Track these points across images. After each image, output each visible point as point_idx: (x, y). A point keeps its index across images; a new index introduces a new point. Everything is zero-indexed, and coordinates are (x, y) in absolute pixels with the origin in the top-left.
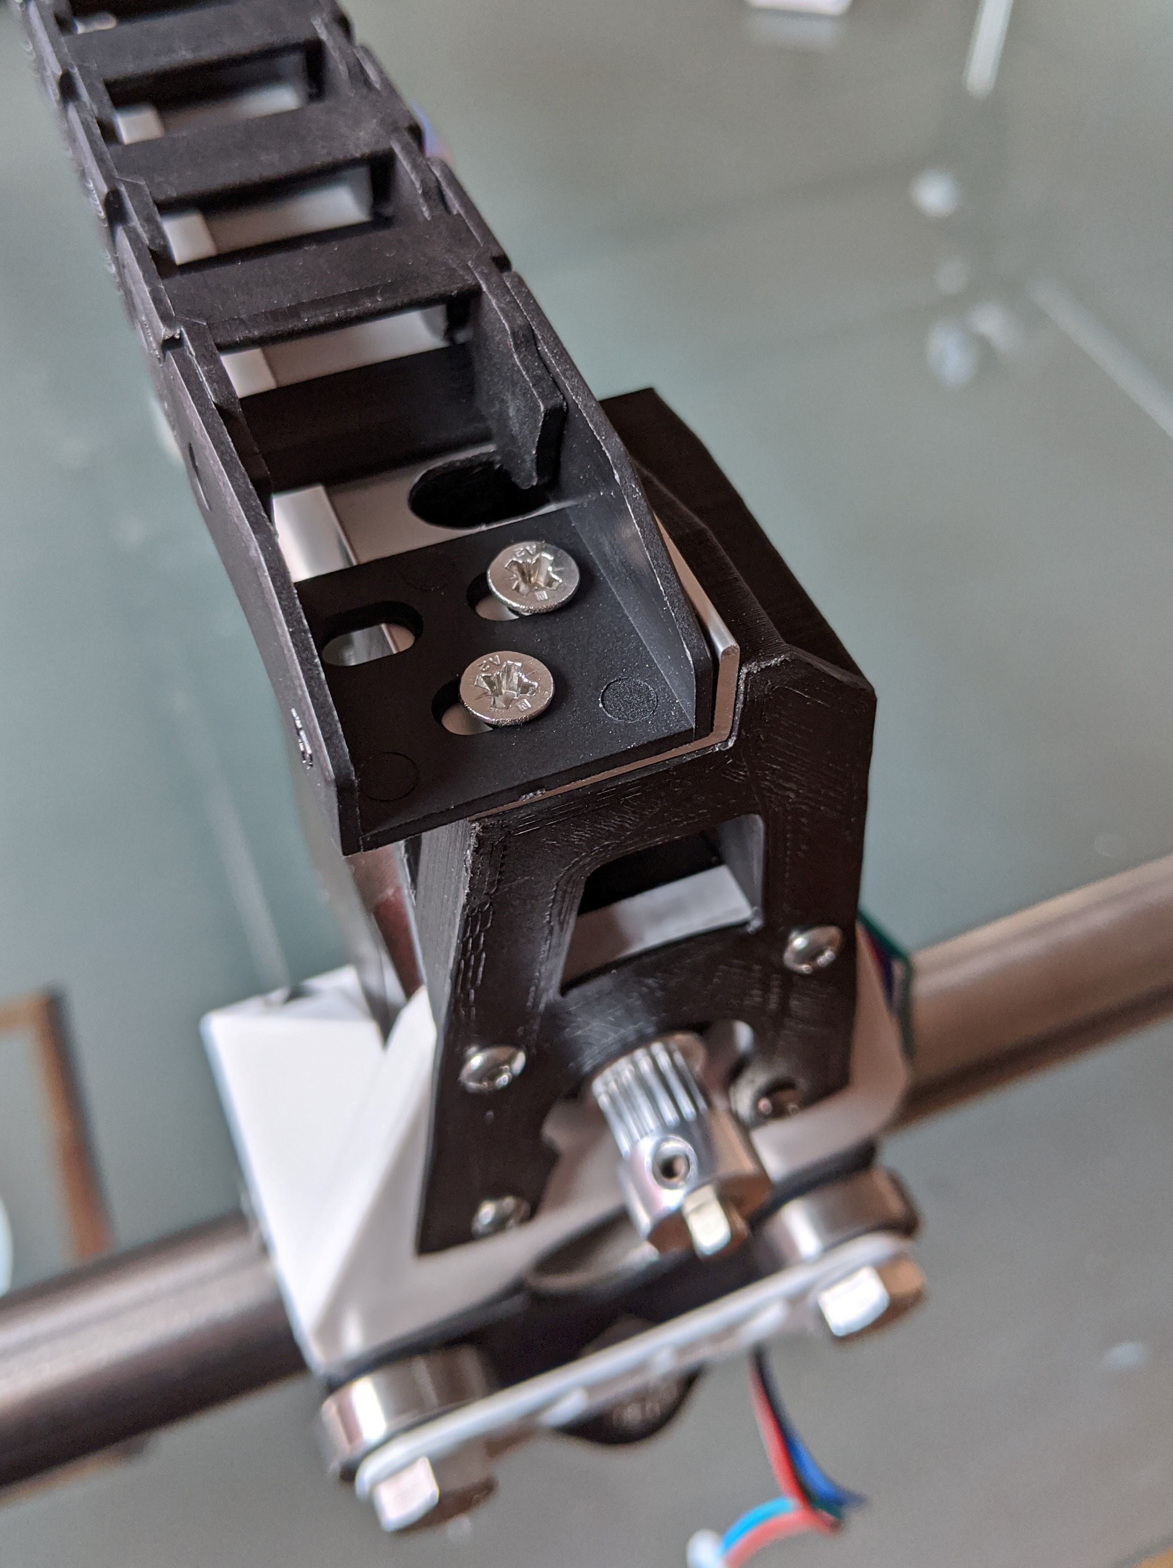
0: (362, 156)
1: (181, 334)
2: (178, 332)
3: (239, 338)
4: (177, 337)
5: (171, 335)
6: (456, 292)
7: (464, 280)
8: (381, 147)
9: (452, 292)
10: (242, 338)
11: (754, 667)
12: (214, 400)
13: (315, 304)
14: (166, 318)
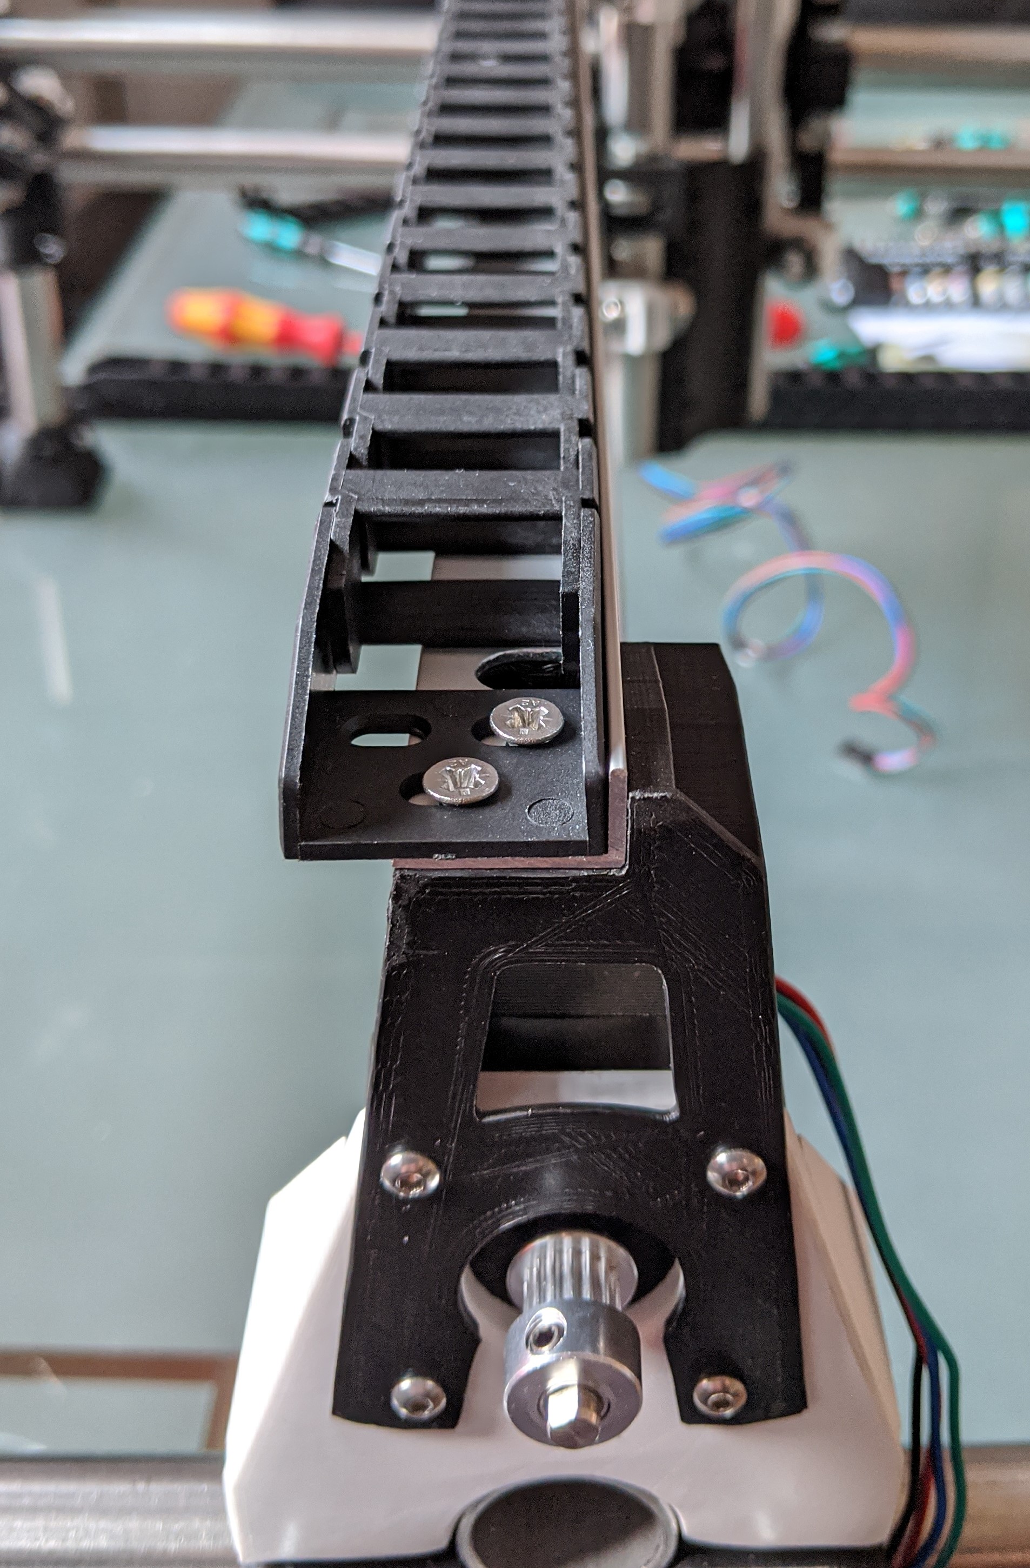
0: (535, 430)
1: (337, 500)
2: (336, 498)
3: (374, 509)
4: (334, 502)
5: (330, 500)
6: (543, 512)
7: (552, 505)
8: (555, 425)
9: (539, 511)
10: (376, 509)
11: (638, 794)
12: (332, 537)
13: (439, 501)
14: (333, 490)
